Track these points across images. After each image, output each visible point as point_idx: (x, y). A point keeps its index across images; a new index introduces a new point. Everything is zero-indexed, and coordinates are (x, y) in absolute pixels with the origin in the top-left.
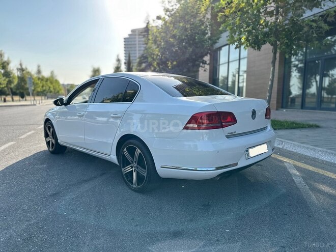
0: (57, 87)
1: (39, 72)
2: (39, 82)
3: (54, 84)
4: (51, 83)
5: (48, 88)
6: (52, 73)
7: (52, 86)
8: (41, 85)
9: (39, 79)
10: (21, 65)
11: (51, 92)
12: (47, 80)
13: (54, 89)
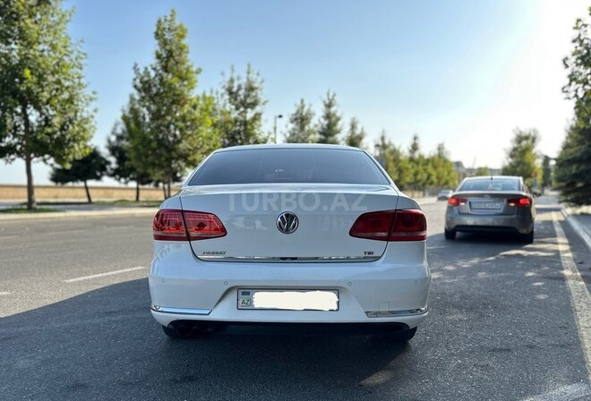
0: (446, 173)
1: (415, 148)
2: (410, 166)
3: (440, 169)
4: (435, 167)
5: (425, 176)
6: (440, 148)
7: (434, 173)
8: (413, 171)
9: (411, 160)
10: (383, 138)
11: (432, 183)
12: (427, 162)
13: (438, 178)
